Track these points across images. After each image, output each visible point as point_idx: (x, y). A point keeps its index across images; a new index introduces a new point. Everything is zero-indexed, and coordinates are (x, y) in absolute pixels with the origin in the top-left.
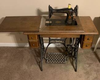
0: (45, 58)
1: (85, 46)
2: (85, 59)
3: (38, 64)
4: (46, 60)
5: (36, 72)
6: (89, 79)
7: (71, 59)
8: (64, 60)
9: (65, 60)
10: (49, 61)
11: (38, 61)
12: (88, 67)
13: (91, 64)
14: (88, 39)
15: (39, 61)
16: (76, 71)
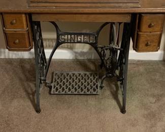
0: (46, 84)
1: (144, 45)
2: (148, 85)
3: (30, 98)
4: (50, 87)
5: (24, 115)
6: (154, 129)
7: (113, 86)
8: (95, 87)
9: (97, 87)
10: (57, 89)
11: (30, 91)
12: (154, 103)
13: (161, 96)
14: (150, 26)
15: (32, 90)
16: (123, 111)
